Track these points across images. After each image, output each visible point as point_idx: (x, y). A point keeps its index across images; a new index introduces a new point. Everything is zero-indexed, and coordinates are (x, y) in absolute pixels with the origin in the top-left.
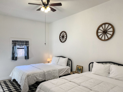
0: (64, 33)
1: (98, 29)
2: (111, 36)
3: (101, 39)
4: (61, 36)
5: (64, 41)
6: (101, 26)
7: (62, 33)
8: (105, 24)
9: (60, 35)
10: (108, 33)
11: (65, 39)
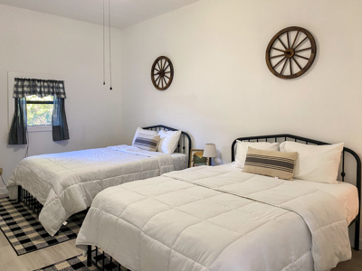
0: (164, 61)
1: (270, 47)
2: (307, 61)
3: (280, 75)
4: (156, 72)
5: (165, 85)
6: (277, 37)
7: (159, 62)
8: (287, 31)
9: (153, 68)
10: (299, 54)
11: (167, 80)
